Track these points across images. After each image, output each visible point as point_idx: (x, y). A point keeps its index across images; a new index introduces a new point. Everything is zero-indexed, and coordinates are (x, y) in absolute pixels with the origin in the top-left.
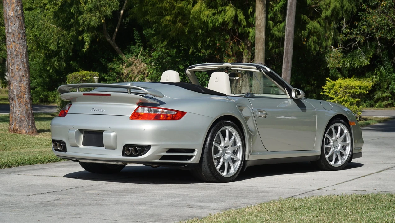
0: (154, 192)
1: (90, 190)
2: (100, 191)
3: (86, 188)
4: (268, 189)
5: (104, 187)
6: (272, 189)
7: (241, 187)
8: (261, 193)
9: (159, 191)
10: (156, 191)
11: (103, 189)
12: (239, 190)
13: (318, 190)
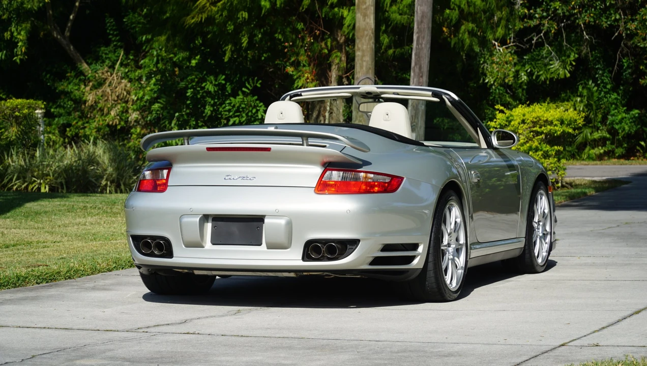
0: (219, 359)
1: (82, 357)
3: (73, 354)
4: (457, 348)
5: (110, 350)
11: (109, 354)
12: (396, 350)
13: (563, 348)
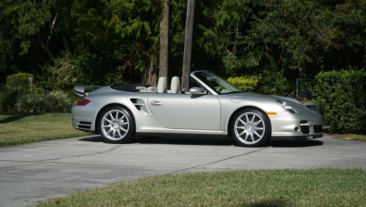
0: (62, 171)
1: (12, 170)
2: (20, 171)
3: (9, 169)
4: (152, 168)
5: (23, 168)
6: (155, 168)
7: (132, 167)
8: (145, 171)
9: (65, 171)
10: (63, 171)
11: (22, 169)
12: (129, 168)
13: (191, 169)
